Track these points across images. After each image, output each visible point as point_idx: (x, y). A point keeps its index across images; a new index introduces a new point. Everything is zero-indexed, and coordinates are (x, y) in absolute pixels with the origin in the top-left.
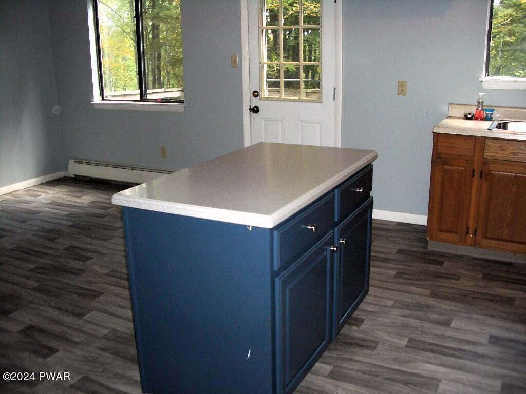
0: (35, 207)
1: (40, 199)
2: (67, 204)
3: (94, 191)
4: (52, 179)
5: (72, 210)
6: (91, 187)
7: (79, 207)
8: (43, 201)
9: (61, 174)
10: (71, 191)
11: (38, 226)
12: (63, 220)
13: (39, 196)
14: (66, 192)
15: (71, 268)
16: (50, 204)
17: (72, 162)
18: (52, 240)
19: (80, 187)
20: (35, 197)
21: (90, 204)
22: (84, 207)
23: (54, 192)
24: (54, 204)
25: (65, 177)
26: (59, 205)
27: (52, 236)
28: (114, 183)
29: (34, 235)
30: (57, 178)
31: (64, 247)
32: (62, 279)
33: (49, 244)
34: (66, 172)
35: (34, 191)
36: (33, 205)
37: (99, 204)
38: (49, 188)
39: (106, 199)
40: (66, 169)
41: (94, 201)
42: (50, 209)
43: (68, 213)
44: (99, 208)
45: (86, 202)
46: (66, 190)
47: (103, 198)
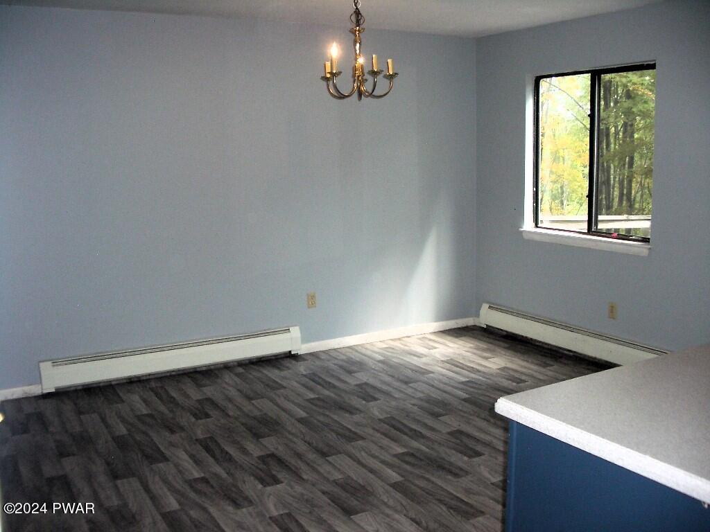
0: (426, 364)
1: (435, 353)
2: (468, 367)
3: (509, 353)
4: (456, 327)
5: (473, 375)
6: (506, 345)
7: (484, 373)
8: (438, 356)
9: (470, 321)
10: (478, 349)
11: (423, 392)
12: (456, 388)
13: (435, 348)
14: (471, 347)
15: (451, 464)
16: (447, 362)
17: (485, 306)
18: (436, 415)
19: (491, 343)
20: (430, 349)
21: (498, 371)
22: (492, 375)
23: (456, 346)
24: (452, 363)
25: (475, 326)
26: (457, 366)
27: (436, 410)
28: (537, 344)
29: (414, 405)
30: (463, 326)
31: (449, 430)
32: (433, 479)
33: (430, 421)
34: (477, 320)
35: (430, 340)
36: (424, 360)
37: (512, 373)
38: (449, 338)
39: (522, 366)
40: (478, 315)
41: (505, 368)
42: (445, 370)
43: (468, 380)
44: (510, 380)
45: (494, 367)
46: (472, 345)
47: (519, 365)
